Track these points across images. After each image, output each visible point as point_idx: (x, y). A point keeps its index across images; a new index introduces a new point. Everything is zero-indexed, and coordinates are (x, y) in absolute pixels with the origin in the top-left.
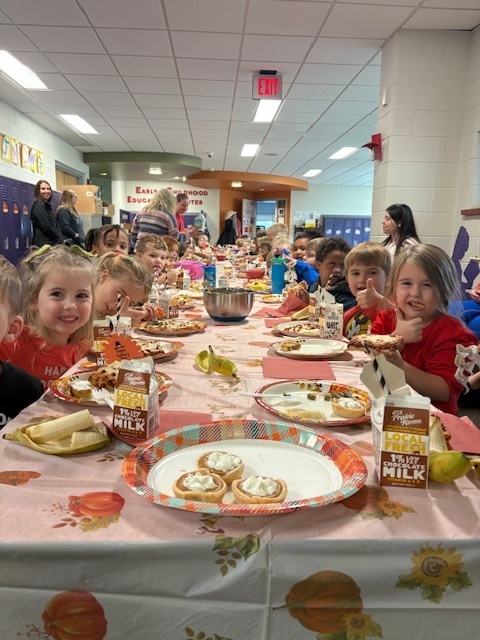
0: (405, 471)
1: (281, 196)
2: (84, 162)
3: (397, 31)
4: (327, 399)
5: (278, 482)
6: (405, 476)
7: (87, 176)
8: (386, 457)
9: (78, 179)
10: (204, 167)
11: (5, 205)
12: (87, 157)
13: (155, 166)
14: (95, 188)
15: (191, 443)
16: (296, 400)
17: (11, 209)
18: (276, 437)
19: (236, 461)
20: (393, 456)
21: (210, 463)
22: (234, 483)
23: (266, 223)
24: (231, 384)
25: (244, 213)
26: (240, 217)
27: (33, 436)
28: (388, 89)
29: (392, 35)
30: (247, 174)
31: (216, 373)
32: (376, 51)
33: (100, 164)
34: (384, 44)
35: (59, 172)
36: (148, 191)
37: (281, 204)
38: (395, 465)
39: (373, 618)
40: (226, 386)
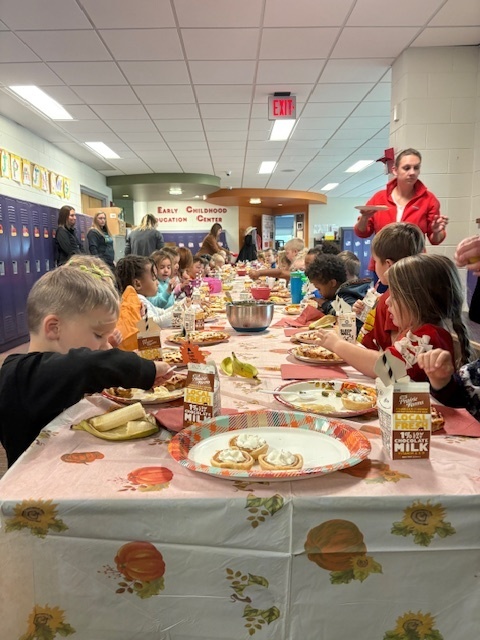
0: (413, 445)
1: (299, 210)
2: (108, 185)
3: (405, 49)
4: (339, 395)
5: (296, 456)
6: (413, 450)
7: (110, 199)
8: (396, 435)
9: (102, 202)
10: (223, 186)
11: (36, 230)
12: (110, 181)
13: (175, 187)
14: (119, 210)
15: (222, 430)
16: (310, 397)
17: (42, 234)
18: (295, 425)
19: (261, 441)
20: (402, 434)
21: (239, 443)
22: (260, 457)
23: (285, 237)
24: (253, 385)
25: (264, 229)
26: (259, 232)
27: (96, 425)
28: (399, 105)
29: (402, 53)
30: (265, 190)
31: (239, 376)
32: (386, 68)
33: (122, 186)
34: (394, 62)
35: (85, 196)
36: (169, 211)
37: (299, 218)
38: (404, 441)
39: (375, 559)
40: (248, 387)
